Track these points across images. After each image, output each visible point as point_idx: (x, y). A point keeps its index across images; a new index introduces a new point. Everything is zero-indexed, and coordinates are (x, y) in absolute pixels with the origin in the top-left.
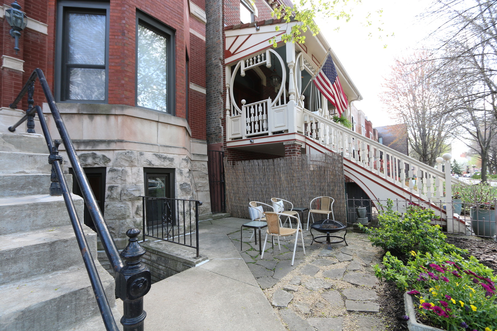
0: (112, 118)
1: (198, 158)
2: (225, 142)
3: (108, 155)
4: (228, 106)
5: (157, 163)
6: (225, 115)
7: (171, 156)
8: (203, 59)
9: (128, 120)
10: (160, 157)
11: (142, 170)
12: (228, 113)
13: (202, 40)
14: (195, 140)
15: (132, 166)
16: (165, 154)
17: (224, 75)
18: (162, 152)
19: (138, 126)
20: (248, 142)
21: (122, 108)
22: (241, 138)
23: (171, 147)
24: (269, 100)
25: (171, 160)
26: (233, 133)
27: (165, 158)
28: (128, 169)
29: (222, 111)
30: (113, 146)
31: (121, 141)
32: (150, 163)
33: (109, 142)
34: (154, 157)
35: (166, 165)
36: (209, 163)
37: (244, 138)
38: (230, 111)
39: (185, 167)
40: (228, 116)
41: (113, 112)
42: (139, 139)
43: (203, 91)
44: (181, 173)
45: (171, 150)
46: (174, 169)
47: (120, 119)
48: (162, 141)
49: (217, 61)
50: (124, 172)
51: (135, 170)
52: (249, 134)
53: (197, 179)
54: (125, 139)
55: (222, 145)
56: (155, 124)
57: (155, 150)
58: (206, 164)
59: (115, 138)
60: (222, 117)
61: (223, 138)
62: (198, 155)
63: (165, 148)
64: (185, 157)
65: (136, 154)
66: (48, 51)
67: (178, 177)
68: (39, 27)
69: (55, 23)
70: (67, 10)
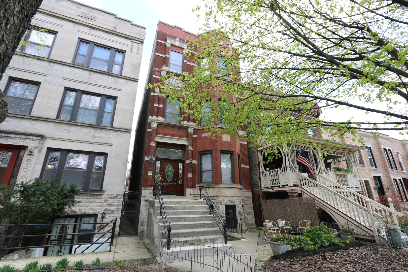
0: (215, 188)
1: (247, 199)
2: (261, 189)
3: (214, 201)
4: (261, 171)
5: (229, 203)
6: (260, 175)
7: (234, 200)
8: (247, 152)
9: (219, 188)
10: (230, 201)
11: (224, 206)
12: (261, 174)
13: (245, 145)
14: (245, 190)
15: (221, 205)
17: (258, 156)
18: (231, 199)
19: (223, 191)
20: (271, 190)
21: (218, 185)
22: (268, 187)
23: (234, 196)
24: (278, 169)
25: (234, 202)
26: (265, 184)
27: (232, 201)
28: (220, 206)
29: (258, 173)
30: (215, 198)
31: (218, 196)
32: (227, 204)
33: (214, 197)
34: (228, 201)
35: (232, 204)
36: (253, 200)
37: (270, 188)
38: (262, 173)
39: (240, 204)
40: (261, 176)
41: (216, 186)
42: (223, 195)
43: (248, 167)
44: (238, 207)
45: (234, 198)
46: (236, 205)
47: (217, 188)
48: (231, 195)
49: (254, 149)
50: (219, 207)
51: (222, 206)
52: (272, 186)
53: (247, 209)
54: (219, 195)
55: (260, 190)
56: (228, 188)
57: (228, 198)
58: (251, 202)
59: (216, 195)
60: (259, 176)
61: (260, 187)
62: (247, 197)
63: (232, 197)
64: (239, 200)
65: (222, 201)
66: (197, 169)
67: (237, 209)
68: (195, 162)
69: (199, 159)
70: (201, 154)
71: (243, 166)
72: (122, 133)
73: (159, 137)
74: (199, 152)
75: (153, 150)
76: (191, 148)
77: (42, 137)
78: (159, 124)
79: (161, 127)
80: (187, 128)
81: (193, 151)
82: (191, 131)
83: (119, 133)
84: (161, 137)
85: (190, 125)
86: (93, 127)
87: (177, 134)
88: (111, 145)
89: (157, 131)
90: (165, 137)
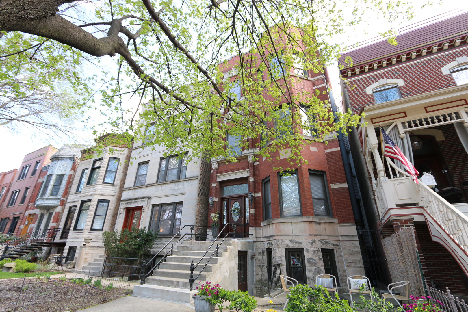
1: (346, 239)
2: (380, 221)
3: (273, 242)
5: (292, 246)
7: (300, 241)
9: (277, 224)
10: (292, 242)
11: (284, 250)
13: (337, 151)
15: (279, 248)
16: (297, 240)
18: (295, 239)
19: (282, 227)
21: (274, 220)
23: (300, 235)
25: (300, 243)
26: (381, 211)
27: (296, 242)
28: (277, 249)
32: (288, 245)
33: (273, 236)
34: (290, 242)
35: (297, 246)
39: (311, 247)
41: (273, 222)
42: (283, 233)
44: (308, 251)
45: (300, 237)
46: (303, 249)
47: (275, 225)
48: (295, 232)
50: (276, 251)
51: (280, 249)
53: (347, 256)
54: (277, 234)
56: (290, 224)
57: (291, 238)
60: (373, 198)
61: (378, 217)
62: (347, 236)
63: (296, 237)
64: (310, 241)
65: (280, 241)
66: (261, 202)
67: (306, 254)
68: (259, 195)
69: (262, 190)
70: (265, 183)
71: (333, 186)
72: (192, 181)
73: (220, 176)
74: (263, 181)
75: (213, 191)
76: (252, 179)
77: (149, 198)
78: (219, 163)
79: (222, 165)
80: (246, 157)
81: (254, 182)
82: (251, 159)
83: (189, 182)
84: (222, 175)
85: (250, 153)
86: (174, 182)
87: (238, 167)
88: (184, 194)
89: (218, 171)
90: (225, 175)
